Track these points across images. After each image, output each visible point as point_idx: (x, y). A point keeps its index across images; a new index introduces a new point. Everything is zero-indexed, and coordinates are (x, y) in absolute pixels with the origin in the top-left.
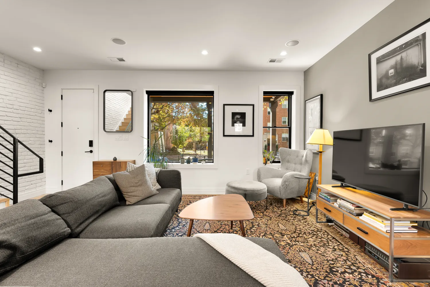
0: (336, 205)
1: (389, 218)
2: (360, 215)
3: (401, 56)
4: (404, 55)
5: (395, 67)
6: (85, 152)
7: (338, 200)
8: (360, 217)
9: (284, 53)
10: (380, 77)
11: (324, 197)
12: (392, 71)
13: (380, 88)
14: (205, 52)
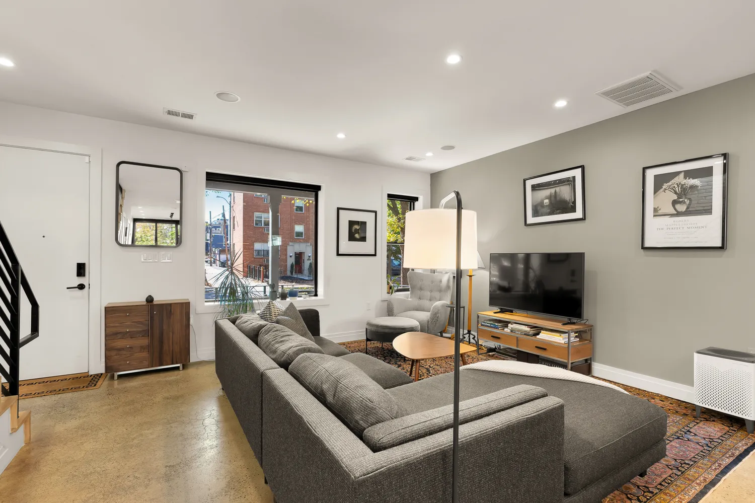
0: (507, 330)
1: (567, 331)
2: (538, 334)
3: (556, 190)
4: (558, 189)
5: (550, 197)
6: (68, 288)
7: (509, 325)
8: (538, 337)
9: (429, 154)
10: (535, 204)
11: (489, 325)
12: (546, 201)
13: (536, 213)
14: (341, 136)
